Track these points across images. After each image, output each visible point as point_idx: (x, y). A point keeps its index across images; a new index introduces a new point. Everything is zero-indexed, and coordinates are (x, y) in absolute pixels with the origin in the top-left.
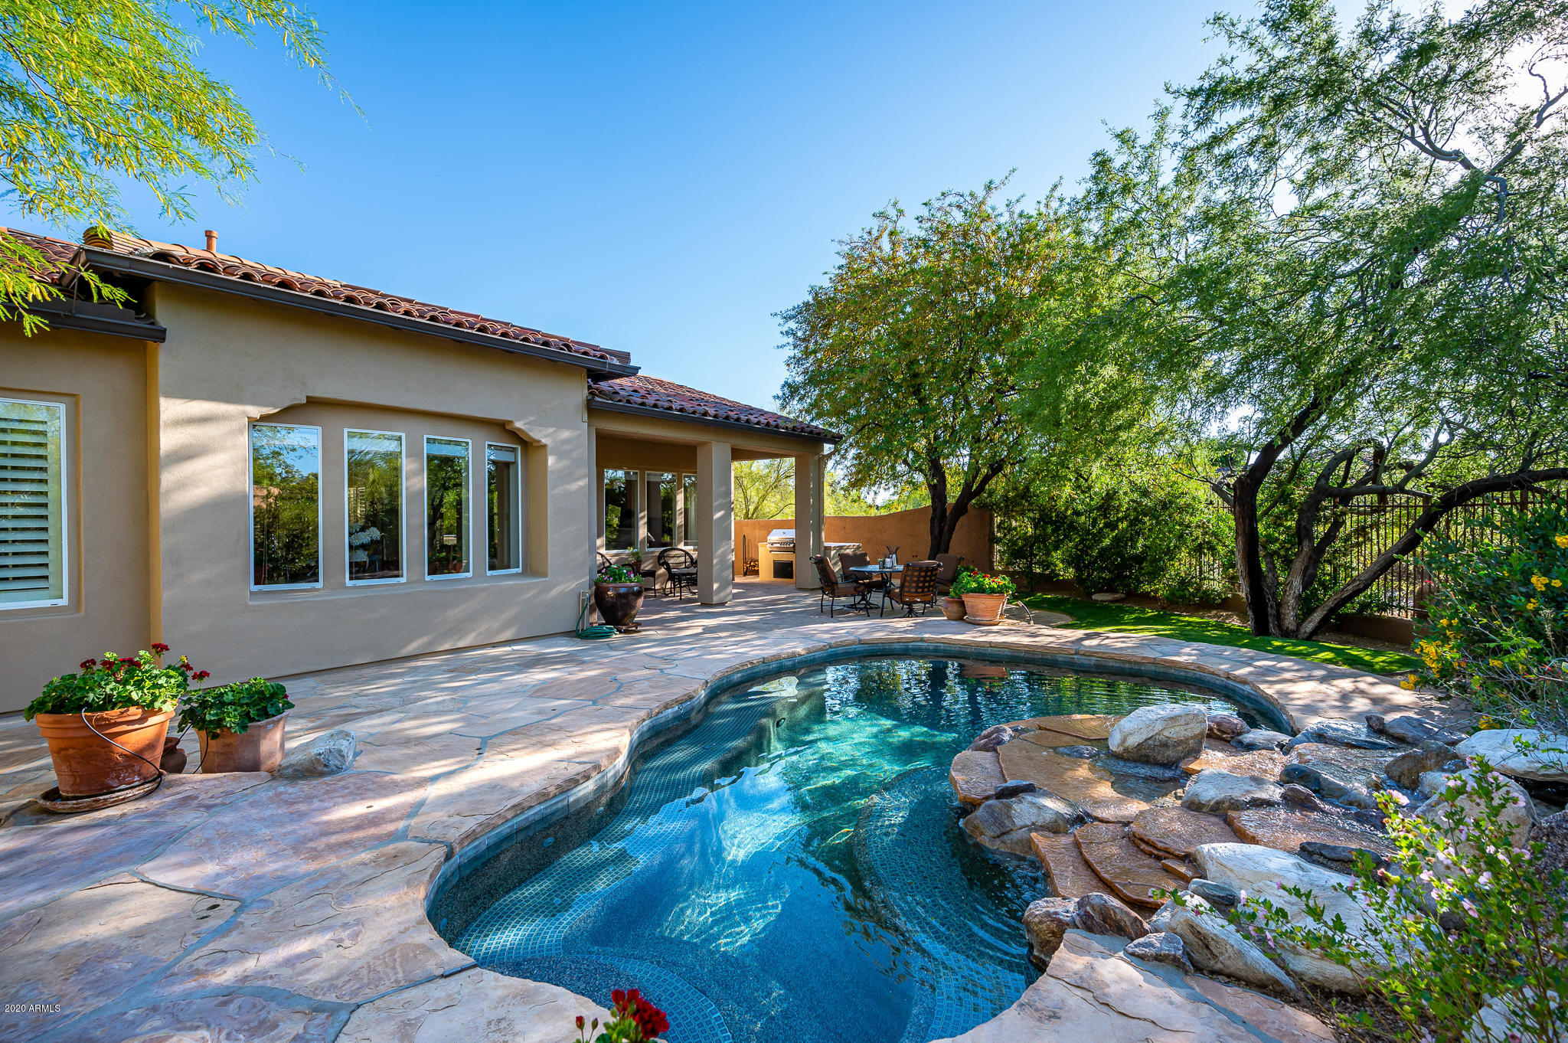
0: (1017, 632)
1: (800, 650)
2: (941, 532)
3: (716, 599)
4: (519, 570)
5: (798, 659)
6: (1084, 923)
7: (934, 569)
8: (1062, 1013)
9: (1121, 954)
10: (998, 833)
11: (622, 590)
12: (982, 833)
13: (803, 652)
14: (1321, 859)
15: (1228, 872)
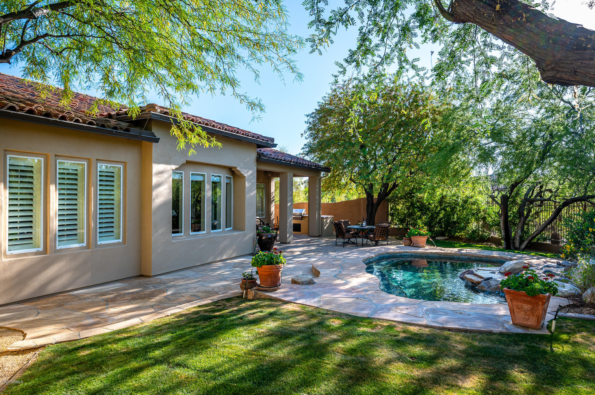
0: (435, 249)
2: (372, 212)
3: (288, 241)
4: (231, 228)
7: (387, 227)
11: (270, 236)
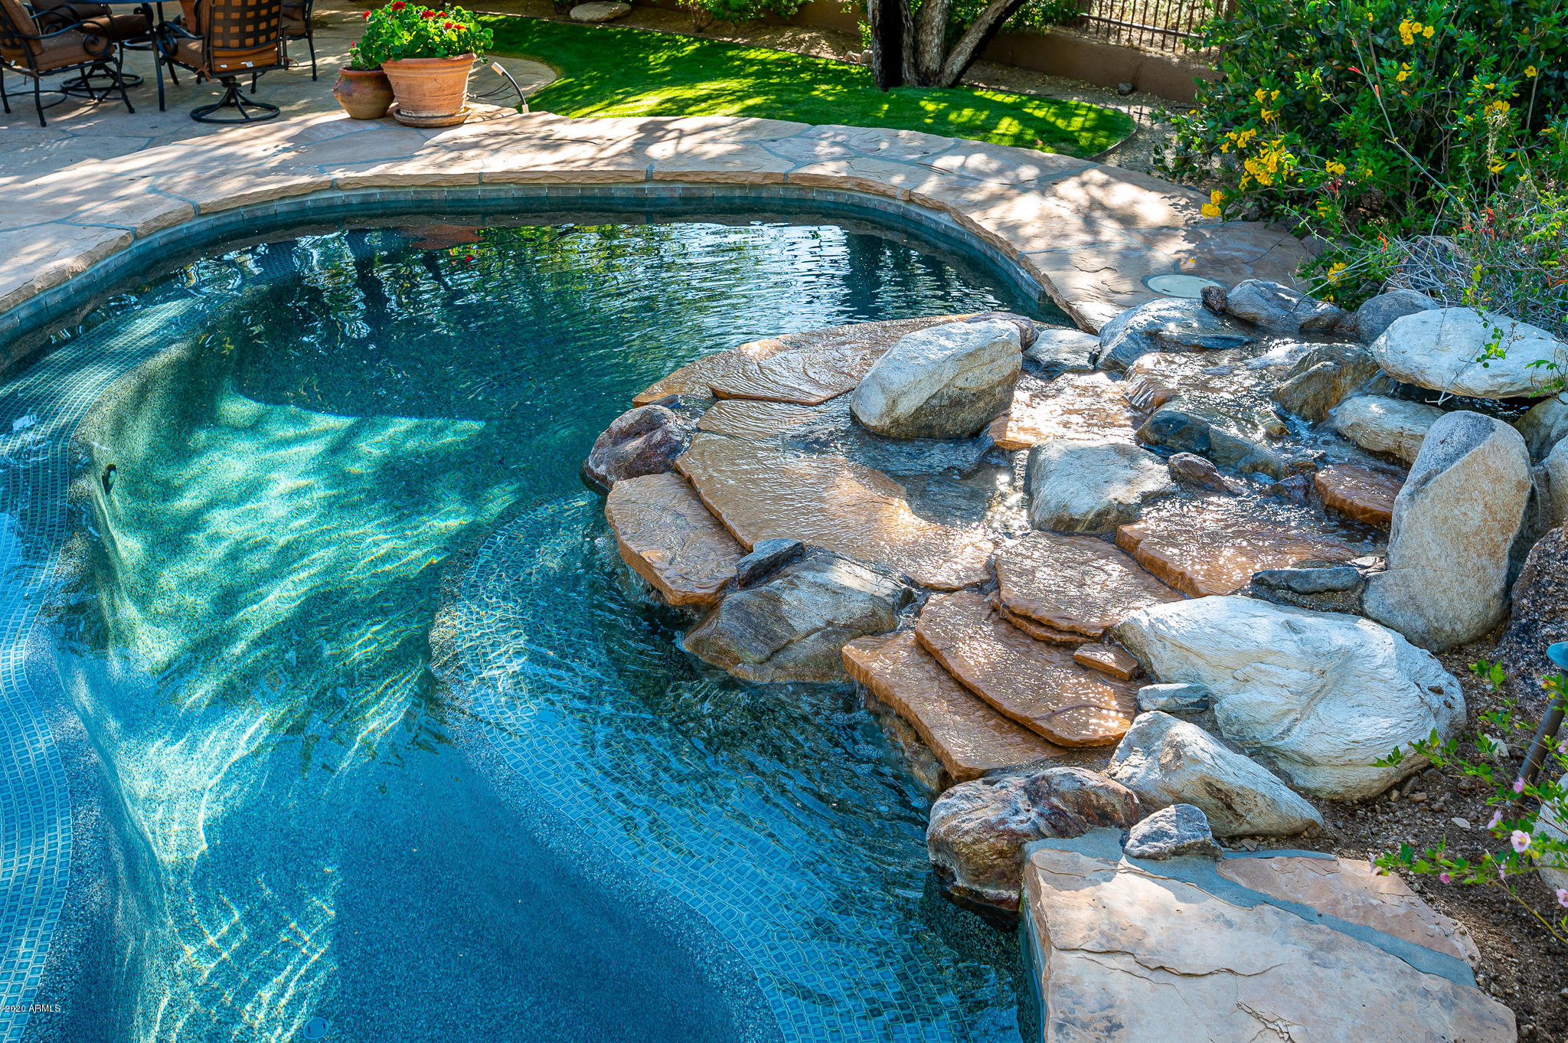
0: (514, 139)
1: (70, 262)
5: (73, 283)
6: (1054, 827)
8: (1122, 1017)
9: (1124, 862)
10: (768, 652)
12: (737, 661)
13: (80, 265)
14: (1289, 596)
15: (1194, 659)
